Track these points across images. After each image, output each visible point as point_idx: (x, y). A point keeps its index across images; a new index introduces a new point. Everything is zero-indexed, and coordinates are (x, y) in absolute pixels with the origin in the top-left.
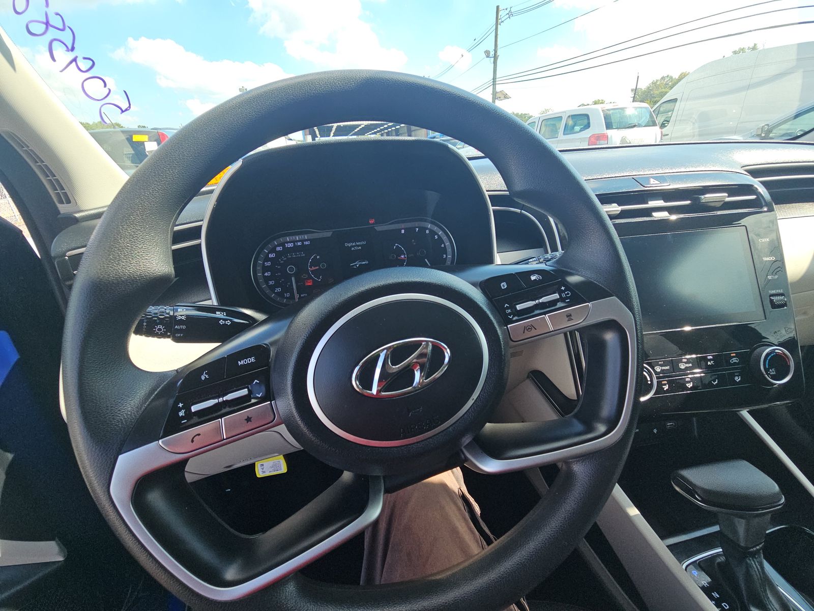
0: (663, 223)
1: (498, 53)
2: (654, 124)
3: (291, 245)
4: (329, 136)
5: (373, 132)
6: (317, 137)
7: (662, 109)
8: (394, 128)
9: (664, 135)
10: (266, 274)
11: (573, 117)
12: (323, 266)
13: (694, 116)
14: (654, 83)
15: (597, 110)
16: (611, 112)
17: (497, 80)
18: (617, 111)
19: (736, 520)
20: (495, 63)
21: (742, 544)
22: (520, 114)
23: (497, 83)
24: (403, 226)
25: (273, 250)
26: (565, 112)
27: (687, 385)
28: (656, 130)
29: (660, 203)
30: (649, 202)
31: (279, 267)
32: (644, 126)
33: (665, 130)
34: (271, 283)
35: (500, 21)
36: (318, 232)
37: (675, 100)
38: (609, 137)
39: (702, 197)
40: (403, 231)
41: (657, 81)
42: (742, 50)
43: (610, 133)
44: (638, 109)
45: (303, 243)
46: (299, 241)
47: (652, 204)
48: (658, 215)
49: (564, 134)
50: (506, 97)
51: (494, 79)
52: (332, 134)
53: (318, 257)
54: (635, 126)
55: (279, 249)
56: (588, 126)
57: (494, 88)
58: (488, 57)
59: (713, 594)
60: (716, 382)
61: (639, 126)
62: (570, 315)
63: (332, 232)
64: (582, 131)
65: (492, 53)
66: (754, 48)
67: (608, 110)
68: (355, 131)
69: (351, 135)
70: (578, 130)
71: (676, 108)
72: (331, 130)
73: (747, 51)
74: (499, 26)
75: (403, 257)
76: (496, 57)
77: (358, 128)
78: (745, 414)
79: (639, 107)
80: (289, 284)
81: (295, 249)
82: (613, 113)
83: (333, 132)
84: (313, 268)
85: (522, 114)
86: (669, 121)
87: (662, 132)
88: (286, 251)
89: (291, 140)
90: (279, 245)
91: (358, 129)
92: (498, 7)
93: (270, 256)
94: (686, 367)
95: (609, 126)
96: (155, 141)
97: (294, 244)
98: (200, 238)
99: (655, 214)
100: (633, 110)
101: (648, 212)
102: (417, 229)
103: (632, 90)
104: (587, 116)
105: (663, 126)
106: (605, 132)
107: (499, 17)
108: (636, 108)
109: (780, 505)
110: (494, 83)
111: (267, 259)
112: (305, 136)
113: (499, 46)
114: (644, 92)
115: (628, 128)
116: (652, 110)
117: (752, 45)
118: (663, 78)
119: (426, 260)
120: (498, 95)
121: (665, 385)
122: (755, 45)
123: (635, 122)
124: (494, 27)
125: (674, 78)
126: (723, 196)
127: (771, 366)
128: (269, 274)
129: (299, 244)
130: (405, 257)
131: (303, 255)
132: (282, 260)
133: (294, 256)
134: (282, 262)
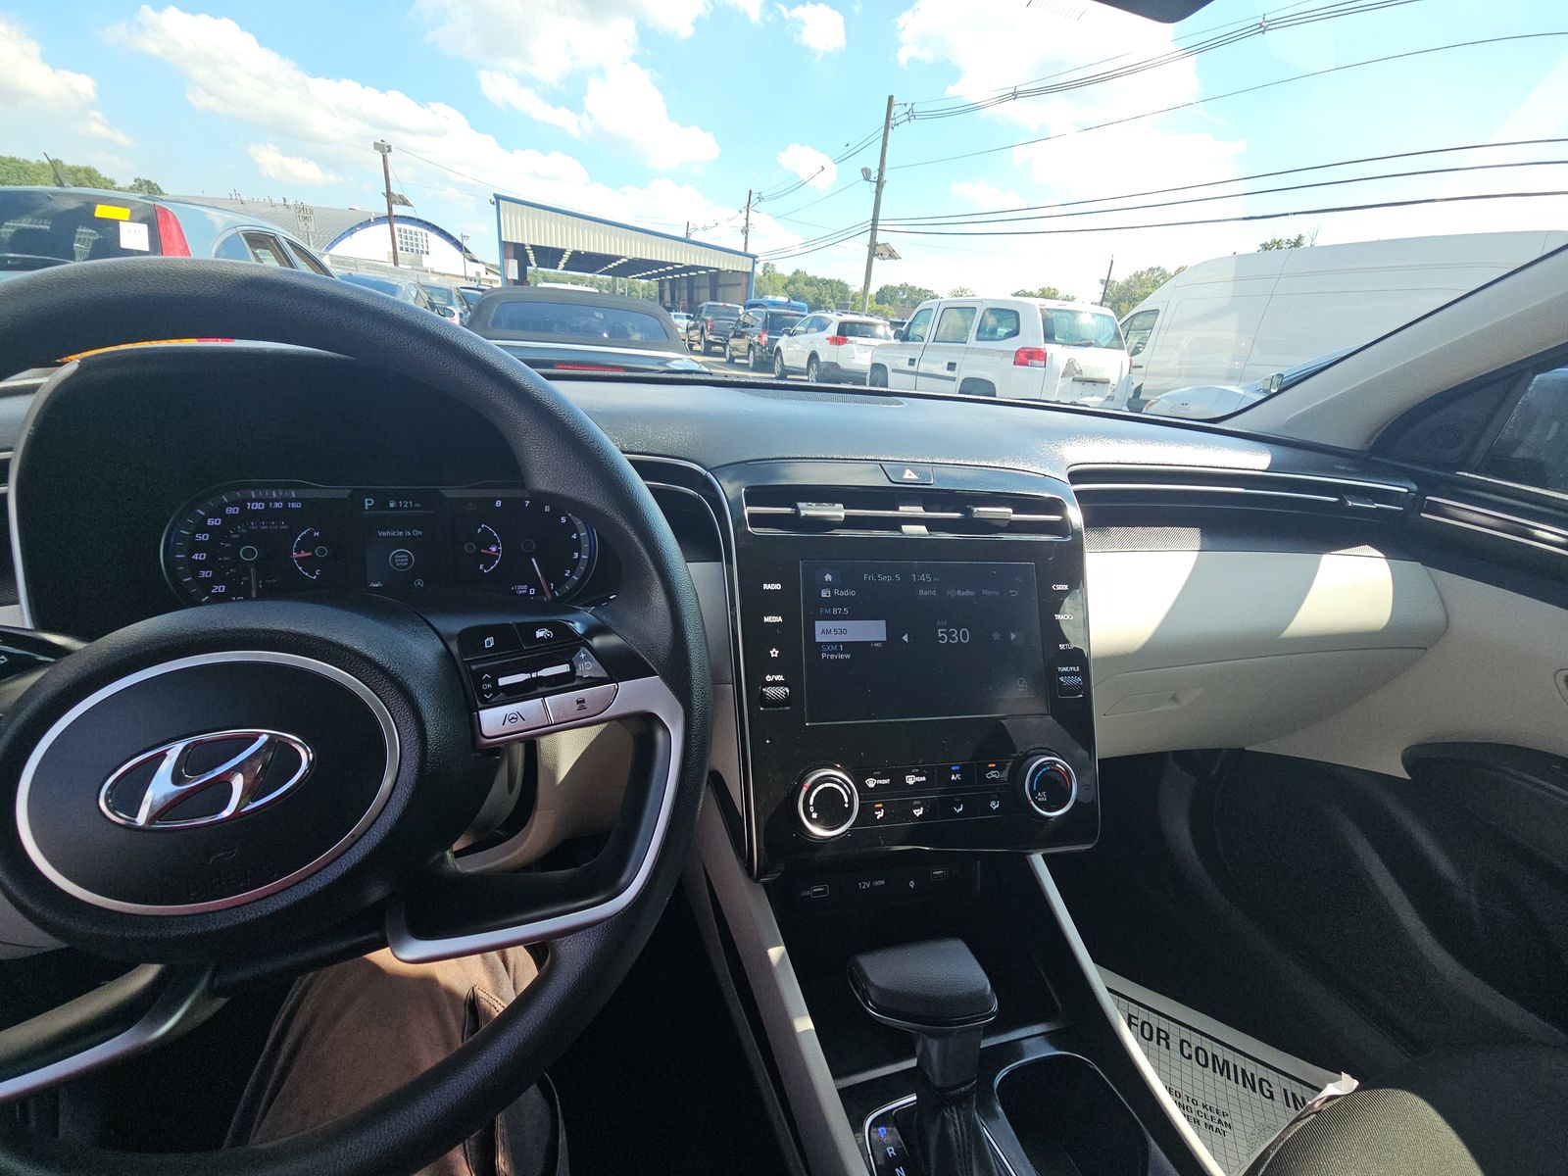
0: (917, 542)
1: (886, 176)
2: (1121, 347)
3: (259, 506)
4: (556, 268)
5: (644, 274)
6: (531, 265)
7: (1136, 323)
8: (685, 275)
9: (1135, 367)
10: (196, 557)
11: (993, 311)
12: (322, 552)
13: (1183, 343)
14: (1138, 276)
15: (1032, 306)
16: (1054, 314)
17: (880, 222)
18: (1064, 314)
19: (930, 1041)
20: (878, 193)
21: (938, 1083)
22: (917, 288)
23: (879, 227)
24: (498, 493)
25: (218, 512)
26: (981, 301)
27: (915, 811)
28: (1123, 356)
29: (917, 511)
30: (901, 508)
31: (227, 545)
32: (1107, 347)
33: (1137, 359)
34: (204, 574)
35: (893, 122)
36: (317, 488)
37: (1156, 312)
38: (1048, 355)
39: (975, 510)
40: (498, 504)
41: (1142, 273)
42: (1277, 244)
43: (1050, 349)
44: (1097, 318)
45: (285, 505)
46: (277, 500)
47: (905, 510)
48: (909, 529)
49: (978, 339)
50: (892, 255)
51: (875, 220)
52: (562, 265)
53: (316, 534)
54: (1089, 345)
55: (230, 510)
56: (1016, 333)
57: (873, 237)
58: (867, 179)
59: (897, 1170)
60: (961, 809)
61: (1098, 345)
62: (583, 701)
63: (350, 491)
64: (1008, 337)
65: (875, 175)
66: (1297, 243)
67: (1048, 310)
68: (609, 266)
69: (600, 274)
70: (1003, 335)
71: (1157, 325)
72: (561, 258)
73: (1285, 246)
74: (890, 130)
75: (494, 549)
76: (880, 184)
77: (615, 262)
78: (1038, 861)
79: (1101, 315)
80: (246, 579)
81: (268, 514)
82: (1056, 317)
83: (564, 261)
84: (303, 554)
85: (920, 289)
86: (1145, 344)
87: (1131, 361)
88: (247, 515)
89: (476, 261)
90: (232, 504)
91: (615, 264)
92: (891, 98)
93: (210, 522)
94: (917, 782)
95: (1049, 337)
96: (141, 221)
97: (267, 505)
98: (7, 482)
99: (906, 528)
100: (1091, 315)
101: (896, 524)
102: (528, 502)
103: (1102, 282)
104: (1016, 314)
105: (1135, 352)
106: (1042, 347)
107: (892, 116)
108: (1094, 315)
109: (990, 1016)
110: (874, 229)
111: (202, 527)
112: (505, 261)
113: (887, 165)
114: (1120, 288)
115: (1079, 345)
116: (1119, 325)
117: (1293, 238)
118: (1151, 270)
119: (533, 560)
120: (879, 250)
121: (879, 809)
122: (1300, 237)
123: (1091, 336)
124: (882, 132)
125: (1168, 273)
126: (1006, 512)
127: (1039, 789)
128: (202, 556)
129: (277, 505)
130: (498, 551)
131: (284, 527)
132: (236, 533)
133: (263, 528)
134: (237, 536)
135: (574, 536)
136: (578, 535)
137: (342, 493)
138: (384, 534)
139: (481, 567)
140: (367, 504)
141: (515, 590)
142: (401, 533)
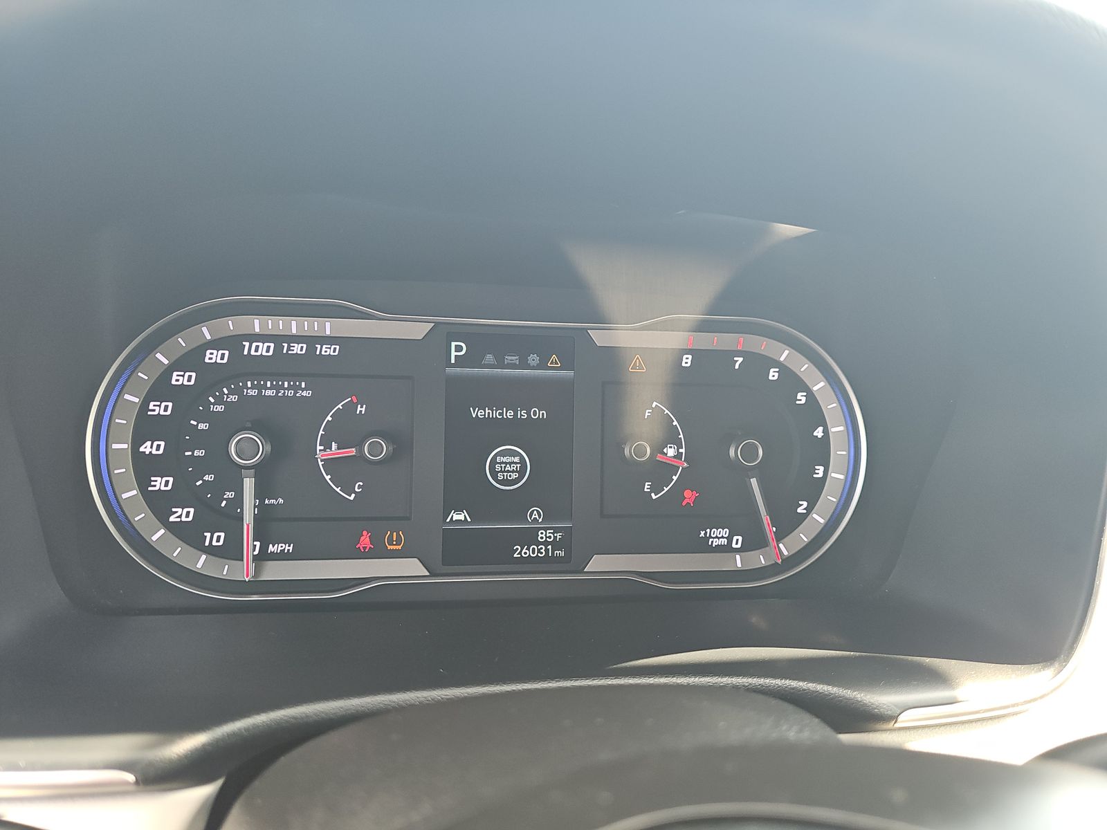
3: (264, 349)
10: (146, 448)
12: (376, 447)
24: (691, 339)
25: (190, 360)
31: (202, 426)
34: (160, 483)
36: (374, 317)
40: (687, 360)
45: (311, 349)
46: (298, 339)
53: (361, 409)
55: (214, 357)
63: (427, 326)
75: (671, 453)
80: (229, 497)
81: (279, 366)
84: (335, 450)
88: (243, 368)
90: (216, 344)
93: (177, 379)
97: (278, 348)
102: (740, 359)
111: (161, 389)
119: (754, 480)
128: (158, 447)
129: (297, 349)
130: (679, 456)
131: (304, 394)
132: (219, 401)
133: (269, 393)
134: (219, 408)
135: (819, 433)
136: (826, 431)
137: (416, 330)
138: (480, 414)
139: (647, 488)
140: (454, 354)
141: (706, 539)
142: (510, 414)
